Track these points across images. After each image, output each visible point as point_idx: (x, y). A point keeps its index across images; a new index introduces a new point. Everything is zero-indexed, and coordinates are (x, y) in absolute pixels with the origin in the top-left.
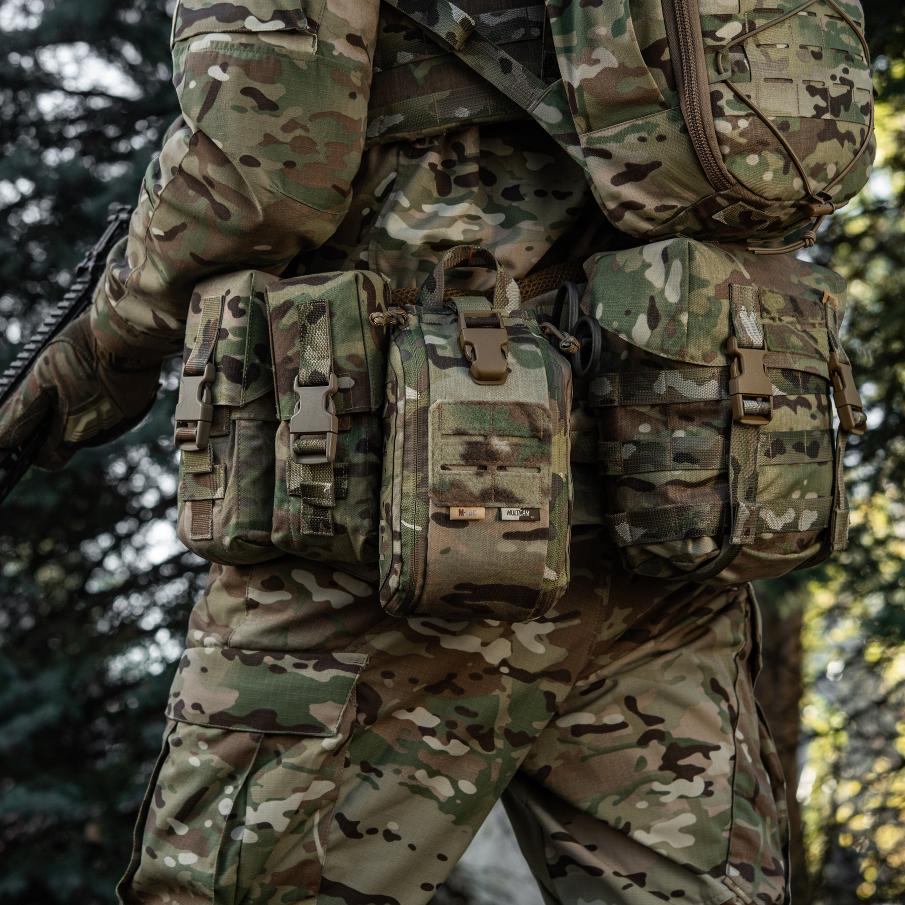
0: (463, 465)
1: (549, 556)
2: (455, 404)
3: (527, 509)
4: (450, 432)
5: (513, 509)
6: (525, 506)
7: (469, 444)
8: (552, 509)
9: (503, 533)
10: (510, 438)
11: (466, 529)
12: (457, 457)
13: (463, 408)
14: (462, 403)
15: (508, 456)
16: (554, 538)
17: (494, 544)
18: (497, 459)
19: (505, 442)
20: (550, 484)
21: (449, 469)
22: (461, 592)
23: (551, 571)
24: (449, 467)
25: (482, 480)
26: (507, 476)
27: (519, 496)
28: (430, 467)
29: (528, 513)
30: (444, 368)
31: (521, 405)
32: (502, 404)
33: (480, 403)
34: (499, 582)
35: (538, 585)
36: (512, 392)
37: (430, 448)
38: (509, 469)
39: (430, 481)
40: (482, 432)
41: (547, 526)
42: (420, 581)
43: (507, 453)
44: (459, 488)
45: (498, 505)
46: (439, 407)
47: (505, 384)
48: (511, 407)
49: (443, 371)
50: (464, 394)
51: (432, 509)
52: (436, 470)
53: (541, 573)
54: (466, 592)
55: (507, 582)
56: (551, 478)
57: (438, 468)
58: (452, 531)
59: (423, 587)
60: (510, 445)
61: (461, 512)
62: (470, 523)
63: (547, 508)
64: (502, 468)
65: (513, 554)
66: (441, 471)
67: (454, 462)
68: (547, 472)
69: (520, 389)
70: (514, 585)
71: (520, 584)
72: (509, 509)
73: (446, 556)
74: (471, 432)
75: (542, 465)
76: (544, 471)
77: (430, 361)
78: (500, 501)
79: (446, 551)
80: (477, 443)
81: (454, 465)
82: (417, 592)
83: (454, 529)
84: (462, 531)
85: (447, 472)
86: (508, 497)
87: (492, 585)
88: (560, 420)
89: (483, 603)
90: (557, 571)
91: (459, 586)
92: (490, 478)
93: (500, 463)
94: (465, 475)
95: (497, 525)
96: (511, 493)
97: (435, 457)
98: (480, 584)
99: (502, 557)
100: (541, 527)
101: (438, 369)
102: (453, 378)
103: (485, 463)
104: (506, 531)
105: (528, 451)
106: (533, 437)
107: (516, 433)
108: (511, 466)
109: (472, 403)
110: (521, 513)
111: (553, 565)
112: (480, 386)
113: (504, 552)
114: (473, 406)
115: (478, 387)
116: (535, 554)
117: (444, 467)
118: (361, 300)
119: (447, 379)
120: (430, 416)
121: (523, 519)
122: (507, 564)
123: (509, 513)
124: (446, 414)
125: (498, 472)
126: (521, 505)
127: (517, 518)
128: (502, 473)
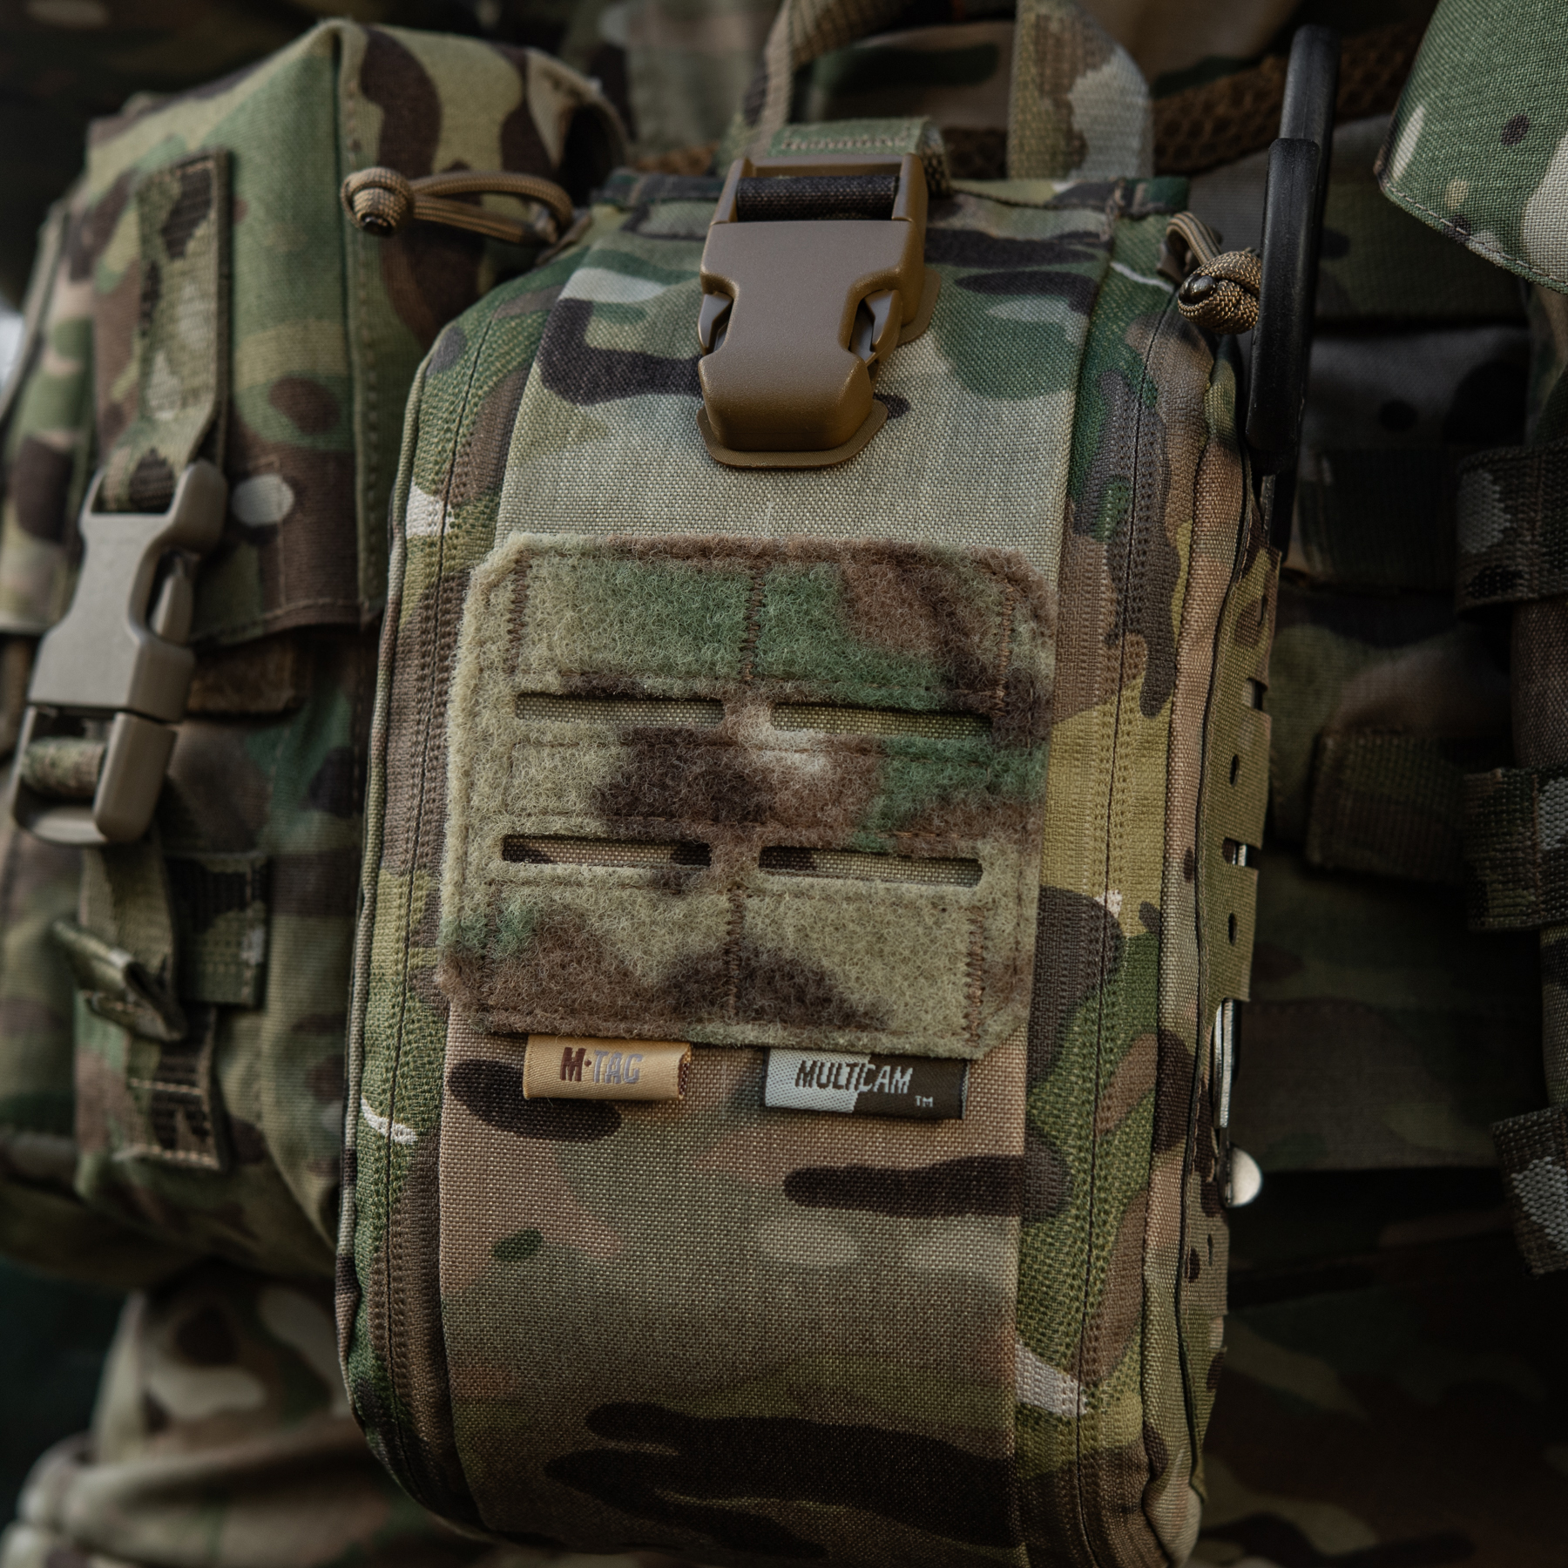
0: (598, 840)
1: (1033, 1297)
2: (592, 553)
3: (898, 1059)
4: (552, 681)
5: (827, 1059)
6: (885, 1043)
7: (633, 738)
8: (1040, 1069)
9: (785, 1170)
10: (843, 717)
11: (607, 1144)
12: (573, 799)
13: (625, 573)
14: (623, 551)
15: (814, 799)
16: (1061, 1207)
17: (745, 1222)
18: (757, 815)
19: (805, 736)
20: (1029, 943)
21: (539, 858)
22: (625, 1447)
23: (1047, 1370)
24: (543, 848)
25: (679, 909)
26: (799, 894)
27: (859, 997)
28: (452, 842)
29: (903, 1079)
30: (591, 397)
31: (903, 560)
32: (812, 554)
33: (704, 551)
34: (788, 1408)
35: (994, 1435)
36: (883, 500)
37: (454, 760)
38: (825, 862)
39: (446, 913)
40: (702, 686)
41: (1015, 1143)
42: (421, 1385)
43: (812, 786)
44: (566, 945)
45: (749, 1033)
46: (521, 565)
47: (857, 468)
48: (851, 568)
49: (581, 409)
50: (649, 512)
51: (455, 1047)
52: (474, 856)
53: (994, 1380)
54: (648, 1447)
55: (838, 1415)
56: (1032, 911)
57: (486, 852)
58: (544, 1149)
59: (443, 1407)
60: (831, 747)
61: (572, 1064)
62: (626, 1118)
63: (1015, 1060)
64: (783, 857)
65: (844, 1275)
66: (497, 865)
67: (557, 825)
68: (1008, 881)
69: (925, 488)
70: (869, 1430)
71: (901, 1427)
72: (809, 1059)
73: (522, 1268)
74: (649, 683)
75: (985, 848)
76: (995, 880)
77: (536, 369)
78: (759, 1016)
79: (521, 1246)
80: (670, 738)
81: (557, 838)
82: (425, 1428)
83: (552, 1144)
84: (592, 1155)
85: (527, 870)
86: (800, 999)
87: (762, 1421)
88: (1111, 639)
89: (745, 1502)
90: (1083, 1369)
91: (609, 1418)
92: (723, 902)
93: (772, 833)
94: (600, 885)
95: (754, 1132)
96: (820, 977)
97: (475, 801)
98: (702, 1413)
99: (787, 1291)
100: (980, 1150)
101: (558, 404)
102: (617, 443)
103: (699, 830)
104: (801, 1164)
105: (917, 774)
106: (951, 713)
107: (869, 694)
108: (828, 849)
109: (672, 551)
110: (871, 1077)
111: (1059, 1341)
112: (732, 478)
113: (793, 1267)
114: (671, 565)
115: (726, 481)
116: (955, 1283)
117: (516, 848)
118: (347, 142)
119: (588, 448)
120: (472, 603)
121: (874, 1110)
122: (815, 1325)
123: (806, 1075)
124: (542, 597)
125: (760, 877)
126: (865, 1039)
127: (846, 1099)
128: (779, 882)
